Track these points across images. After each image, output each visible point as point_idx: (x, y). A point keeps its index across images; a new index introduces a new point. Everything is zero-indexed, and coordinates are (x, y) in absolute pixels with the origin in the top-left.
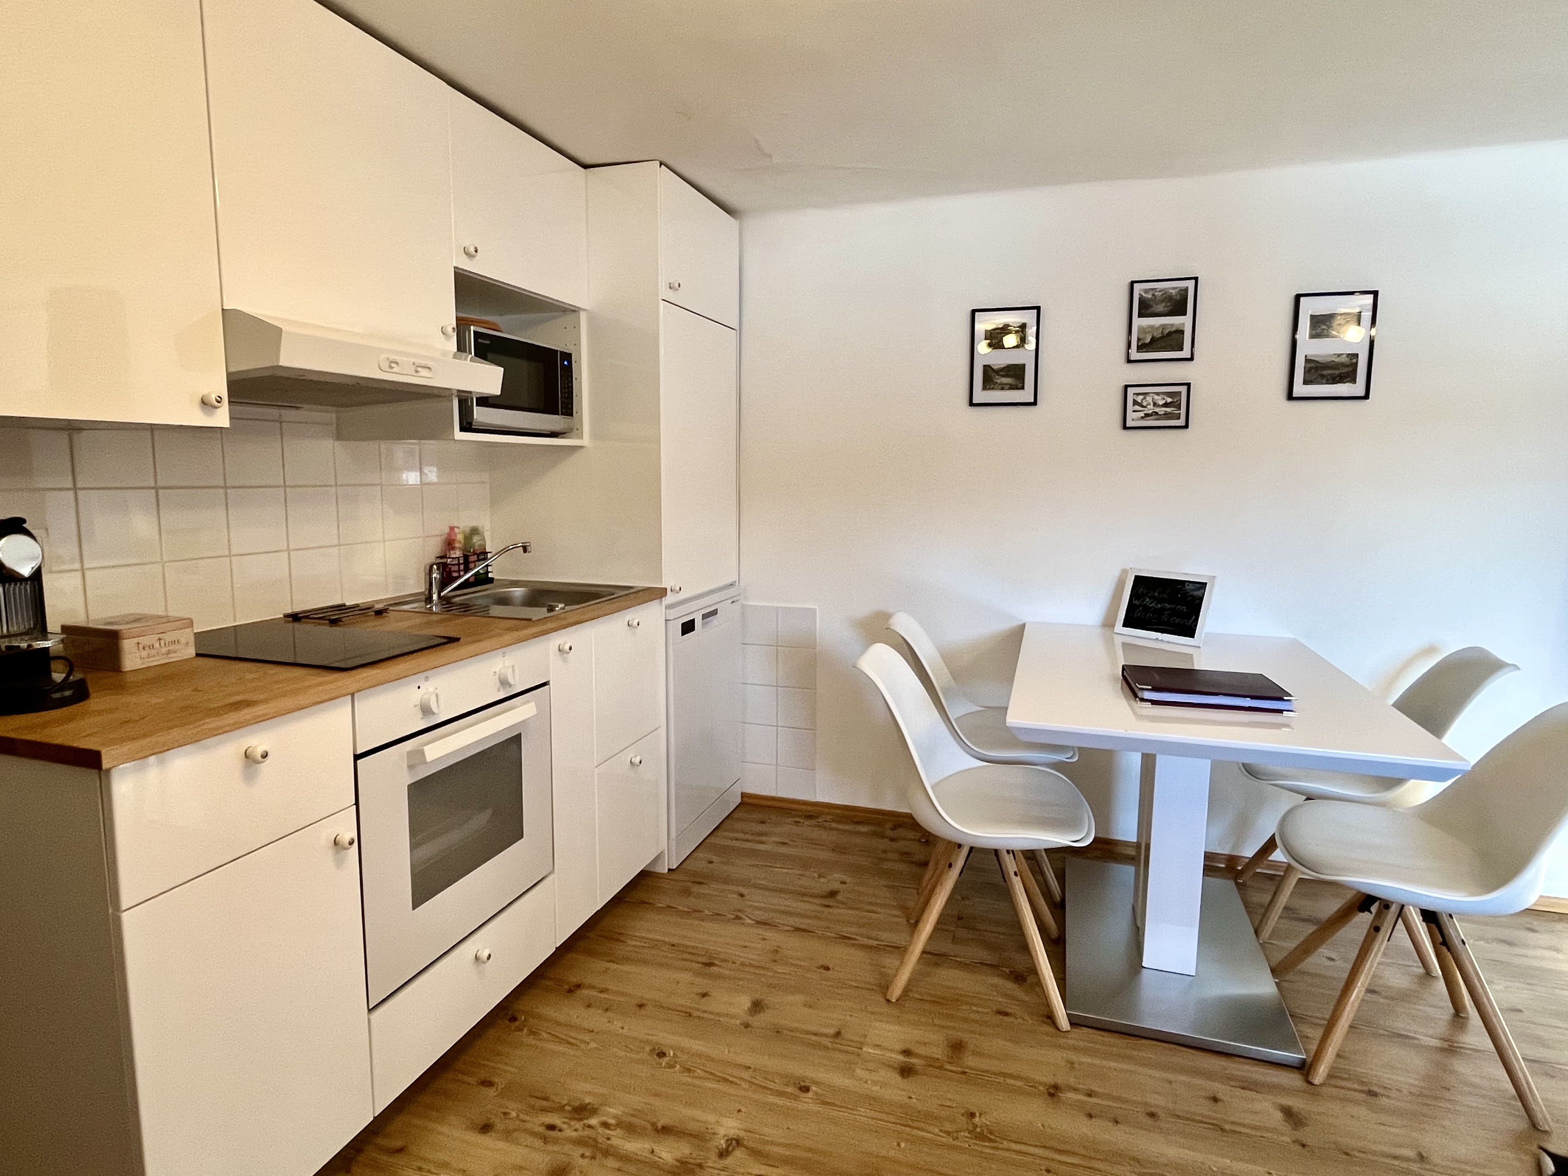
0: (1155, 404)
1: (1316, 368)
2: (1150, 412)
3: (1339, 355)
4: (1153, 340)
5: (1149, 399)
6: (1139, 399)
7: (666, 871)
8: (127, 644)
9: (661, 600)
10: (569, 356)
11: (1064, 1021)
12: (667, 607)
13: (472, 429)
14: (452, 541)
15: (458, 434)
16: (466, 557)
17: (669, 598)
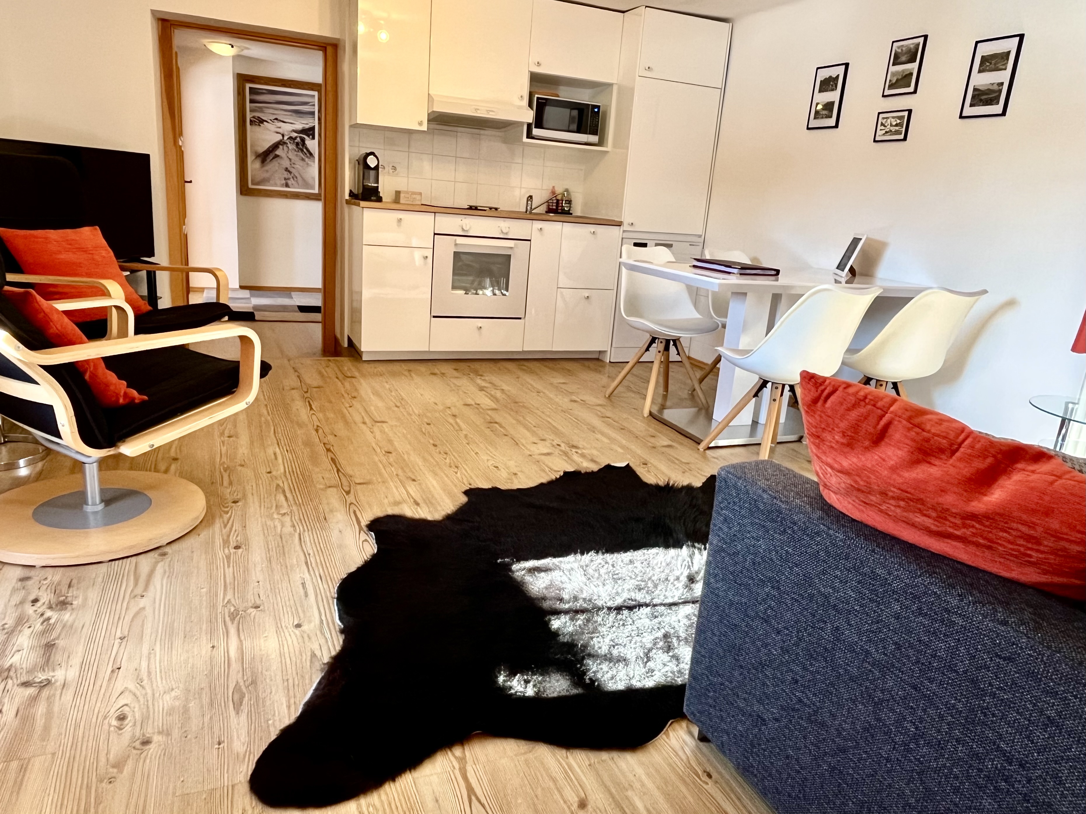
0: (891, 125)
1: (978, 95)
2: (888, 130)
3: (993, 84)
4: (897, 80)
5: (889, 121)
6: (884, 121)
7: (608, 361)
8: (402, 195)
9: (618, 227)
10: (598, 107)
11: (646, 413)
12: (624, 231)
13: (533, 138)
14: (553, 193)
15: (525, 139)
16: (558, 200)
17: (625, 227)
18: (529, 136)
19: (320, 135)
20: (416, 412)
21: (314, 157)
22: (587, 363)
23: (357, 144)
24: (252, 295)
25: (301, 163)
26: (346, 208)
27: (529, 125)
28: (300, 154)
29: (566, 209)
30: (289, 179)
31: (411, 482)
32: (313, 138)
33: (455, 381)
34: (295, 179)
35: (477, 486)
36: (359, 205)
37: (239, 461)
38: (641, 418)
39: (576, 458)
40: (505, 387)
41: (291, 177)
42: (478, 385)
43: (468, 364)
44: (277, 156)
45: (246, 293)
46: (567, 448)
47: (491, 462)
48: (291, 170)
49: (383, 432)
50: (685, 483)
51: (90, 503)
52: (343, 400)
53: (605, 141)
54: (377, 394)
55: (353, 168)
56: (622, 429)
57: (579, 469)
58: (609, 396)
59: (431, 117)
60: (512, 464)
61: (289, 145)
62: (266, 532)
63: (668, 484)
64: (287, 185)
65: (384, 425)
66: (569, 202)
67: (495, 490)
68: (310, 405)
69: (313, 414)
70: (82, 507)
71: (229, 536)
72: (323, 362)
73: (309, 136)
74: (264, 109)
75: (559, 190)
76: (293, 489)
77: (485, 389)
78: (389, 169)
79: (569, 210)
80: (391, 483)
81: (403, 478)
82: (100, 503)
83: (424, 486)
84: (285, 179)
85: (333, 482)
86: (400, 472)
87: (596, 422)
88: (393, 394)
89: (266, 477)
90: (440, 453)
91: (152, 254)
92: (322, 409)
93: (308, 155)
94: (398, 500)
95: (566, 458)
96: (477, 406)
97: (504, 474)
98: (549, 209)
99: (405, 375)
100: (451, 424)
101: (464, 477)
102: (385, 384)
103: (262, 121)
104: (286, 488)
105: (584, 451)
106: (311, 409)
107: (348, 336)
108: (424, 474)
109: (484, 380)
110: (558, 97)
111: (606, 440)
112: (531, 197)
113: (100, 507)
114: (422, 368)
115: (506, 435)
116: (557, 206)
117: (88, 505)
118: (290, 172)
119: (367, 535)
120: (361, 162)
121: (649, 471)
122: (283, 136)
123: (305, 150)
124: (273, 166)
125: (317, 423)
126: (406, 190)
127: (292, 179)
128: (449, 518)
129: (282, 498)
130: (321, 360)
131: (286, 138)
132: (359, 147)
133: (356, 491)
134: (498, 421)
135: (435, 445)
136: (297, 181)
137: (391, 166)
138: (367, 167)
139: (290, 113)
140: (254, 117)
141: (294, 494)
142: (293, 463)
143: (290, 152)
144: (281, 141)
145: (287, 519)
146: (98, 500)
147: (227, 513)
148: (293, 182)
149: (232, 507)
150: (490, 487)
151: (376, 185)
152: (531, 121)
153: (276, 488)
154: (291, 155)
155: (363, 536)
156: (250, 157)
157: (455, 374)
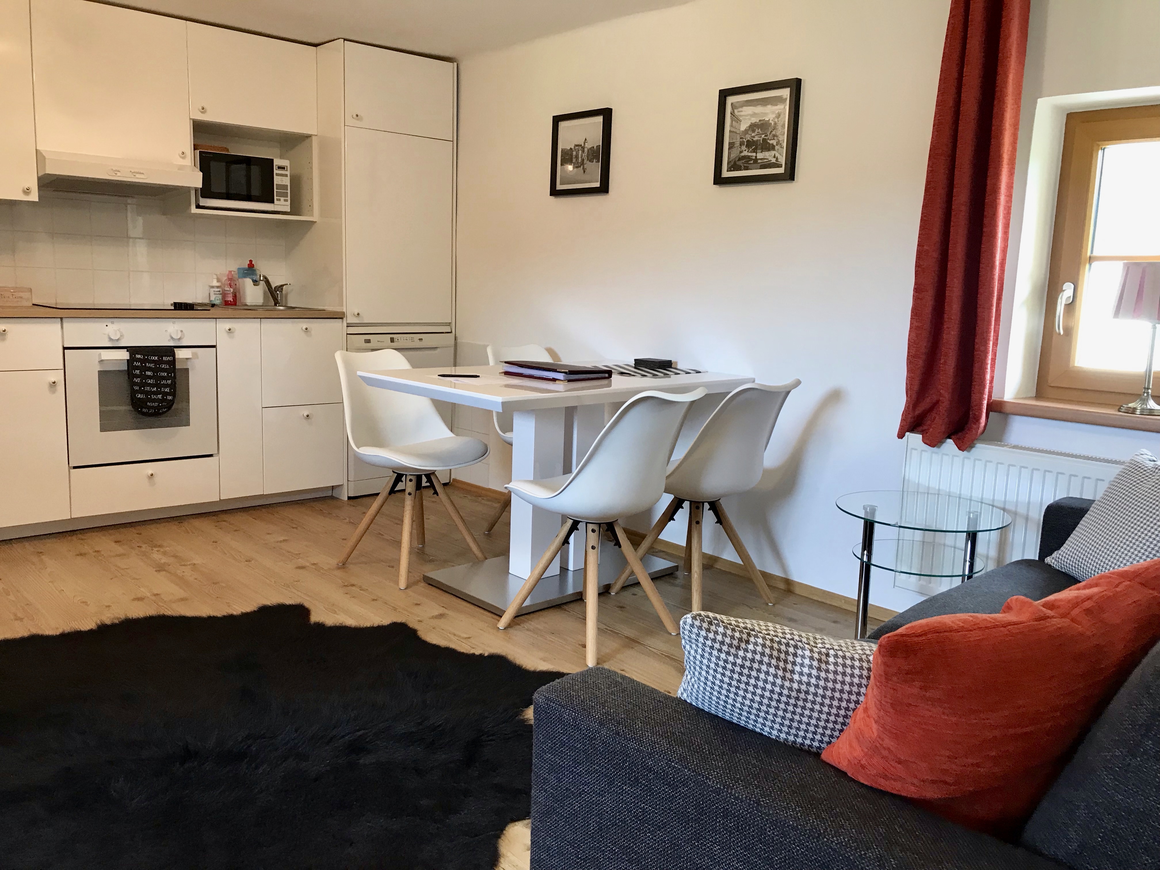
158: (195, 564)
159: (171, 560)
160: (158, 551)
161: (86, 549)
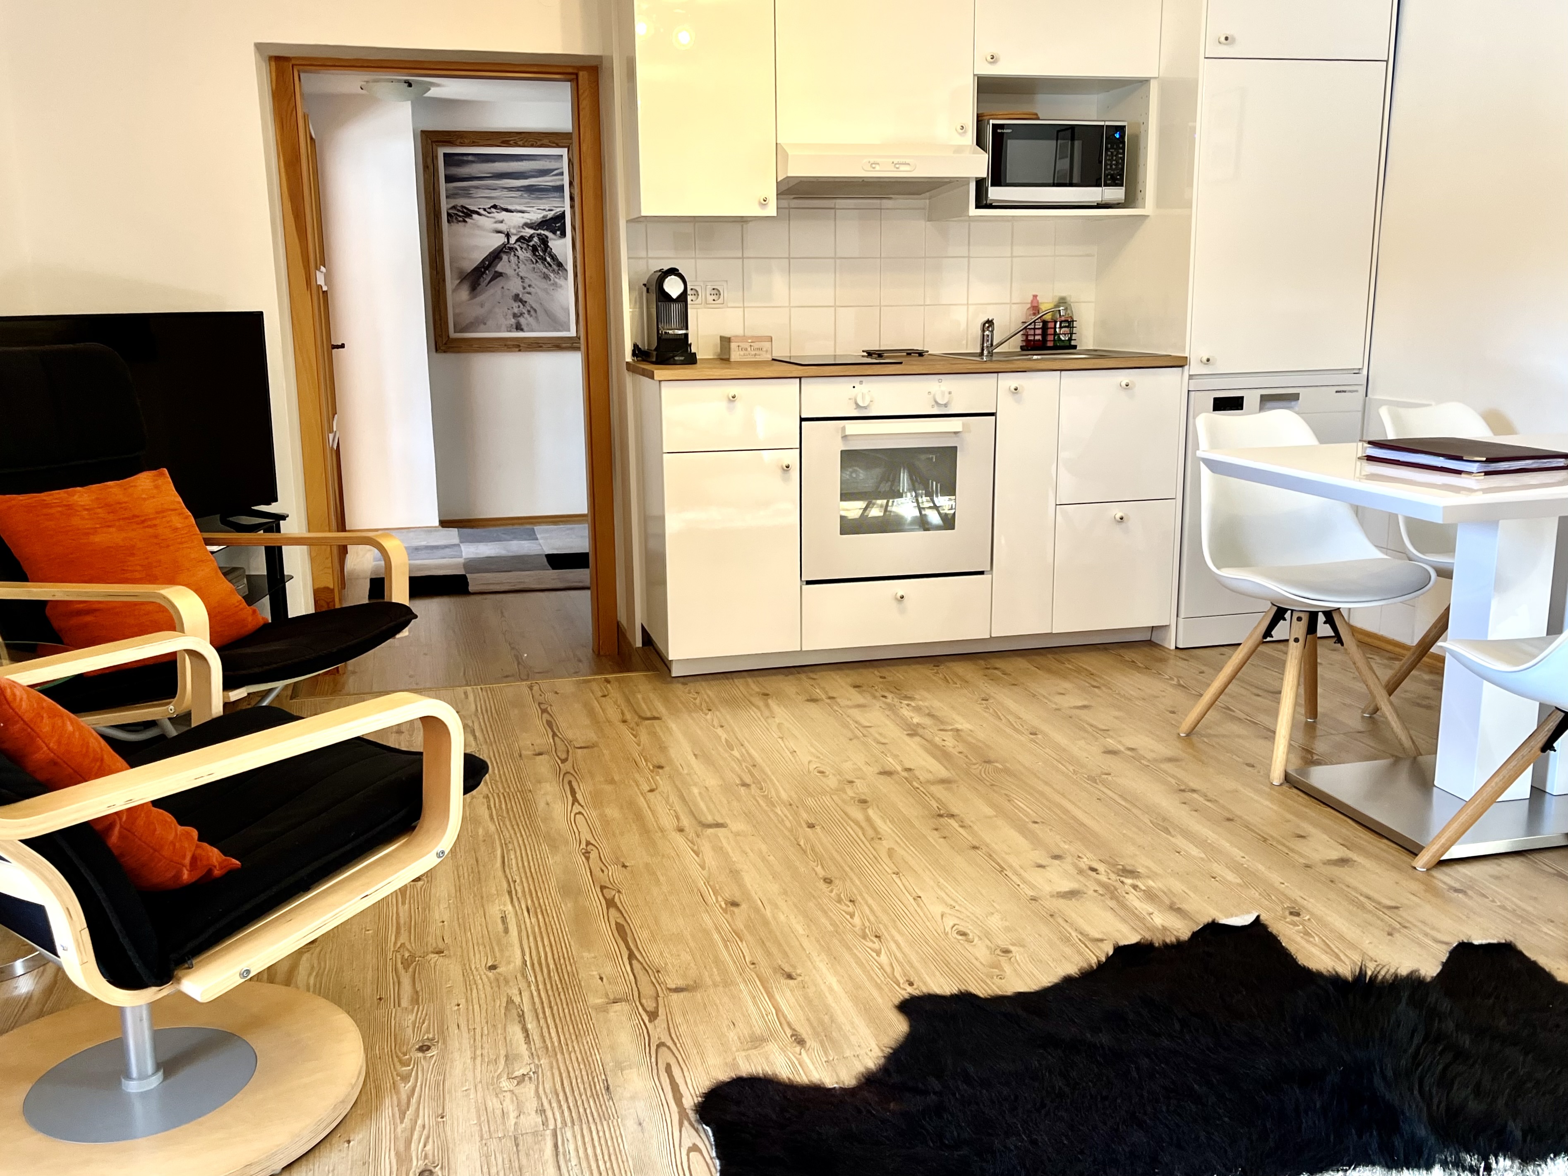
7: (1173, 647)
8: (733, 345)
9: (1181, 369)
10: (1121, 129)
11: (1277, 776)
12: (1191, 377)
13: (990, 206)
14: (1035, 308)
15: (973, 211)
16: (1045, 323)
17: (1195, 368)
18: (982, 202)
19: (574, 228)
20: (784, 795)
21: (566, 270)
22: (1129, 655)
23: (643, 254)
24: (464, 539)
25: (543, 284)
26: (629, 379)
27: (980, 184)
28: (540, 266)
29: (1062, 338)
30: (522, 314)
31: (784, 981)
32: (563, 234)
33: (855, 713)
34: (532, 312)
35: (925, 990)
36: (652, 377)
37: (432, 941)
38: (1267, 790)
39: (1135, 901)
40: (963, 724)
41: (525, 311)
42: (903, 718)
43: (884, 671)
44: (499, 275)
45: (452, 535)
46: (1113, 877)
47: (949, 922)
48: (526, 297)
49: (719, 850)
50: (1404, 971)
51: (134, 1072)
52: (637, 776)
53: (1140, 196)
54: (701, 754)
55: (637, 302)
56: (1229, 820)
57: (1148, 936)
58: (1189, 735)
59: (784, 188)
60: (995, 922)
61: (520, 253)
62: (485, 1128)
63: (1362, 974)
64: (519, 328)
65: (720, 832)
66: (1069, 323)
67: (965, 999)
68: (573, 793)
69: (580, 813)
70: (120, 1083)
71: (408, 1142)
72: (595, 686)
73: (554, 233)
74: (473, 191)
75: (1046, 304)
76: (540, 1011)
77: (920, 731)
78: (705, 294)
79: (1070, 339)
80: (742, 986)
81: (766, 971)
82: (154, 1074)
83: (811, 991)
84: (515, 316)
85: (621, 989)
86: (760, 957)
87: (1168, 804)
88: (736, 753)
89: (485, 980)
90: (840, 901)
91: (272, 498)
92: (597, 799)
93: (555, 267)
94: (758, 1032)
95: (1112, 903)
96: (905, 774)
97: (980, 952)
98: (1027, 341)
99: (758, 708)
100: (857, 823)
101: (895, 964)
102: (720, 731)
103: (469, 213)
104: (527, 1007)
105: (1151, 883)
106: (575, 800)
107: (643, 627)
108: (809, 956)
109: (918, 709)
110: (1038, 119)
111: (1195, 851)
112: (990, 323)
113: (155, 1081)
114: (788, 686)
115: (975, 848)
116: (1044, 334)
117: (128, 1077)
118: (524, 303)
119: (697, 1131)
120: (653, 288)
121: (1306, 933)
122: (508, 236)
123: (548, 259)
124: (492, 293)
125: (586, 835)
126: (740, 332)
127: (526, 315)
128: (870, 1080)
129: (520, 1036)
130: (589, 681)
131: (513, 240)
132: (647, 258)
133: (670, 1014)
134: (955, 811)
135: (828, 881)
136: (537, 318)
137: (709, 288)
138: (664, 297)
139: (520, 193)
140: (454, 207)
141: (542, 1022)
142: (539, 939)
143: (521, 265)
144: (504, 245)
145: (529, 1089)
146: (150, 1066)
147: (405, 1078)
148: (531, 320)
149: (417, 1063)
150: (955, 991)
151: (684, 332)
152: (984, 175)
153: (506, 1008)
154: (523, 270)
155: (690, 1136)
156: (450, 282)
157: (858, 697)
158: (958, 730)
159: (927, 721)
160: (908, 705)
161: (818, 692)
